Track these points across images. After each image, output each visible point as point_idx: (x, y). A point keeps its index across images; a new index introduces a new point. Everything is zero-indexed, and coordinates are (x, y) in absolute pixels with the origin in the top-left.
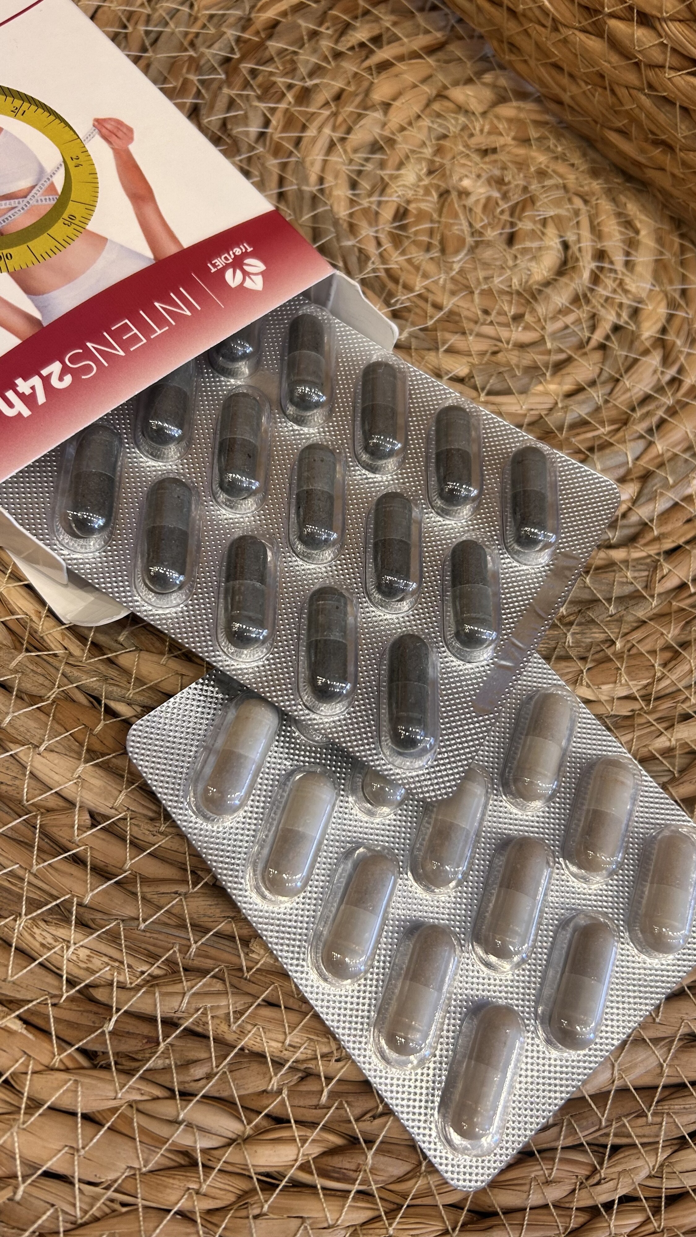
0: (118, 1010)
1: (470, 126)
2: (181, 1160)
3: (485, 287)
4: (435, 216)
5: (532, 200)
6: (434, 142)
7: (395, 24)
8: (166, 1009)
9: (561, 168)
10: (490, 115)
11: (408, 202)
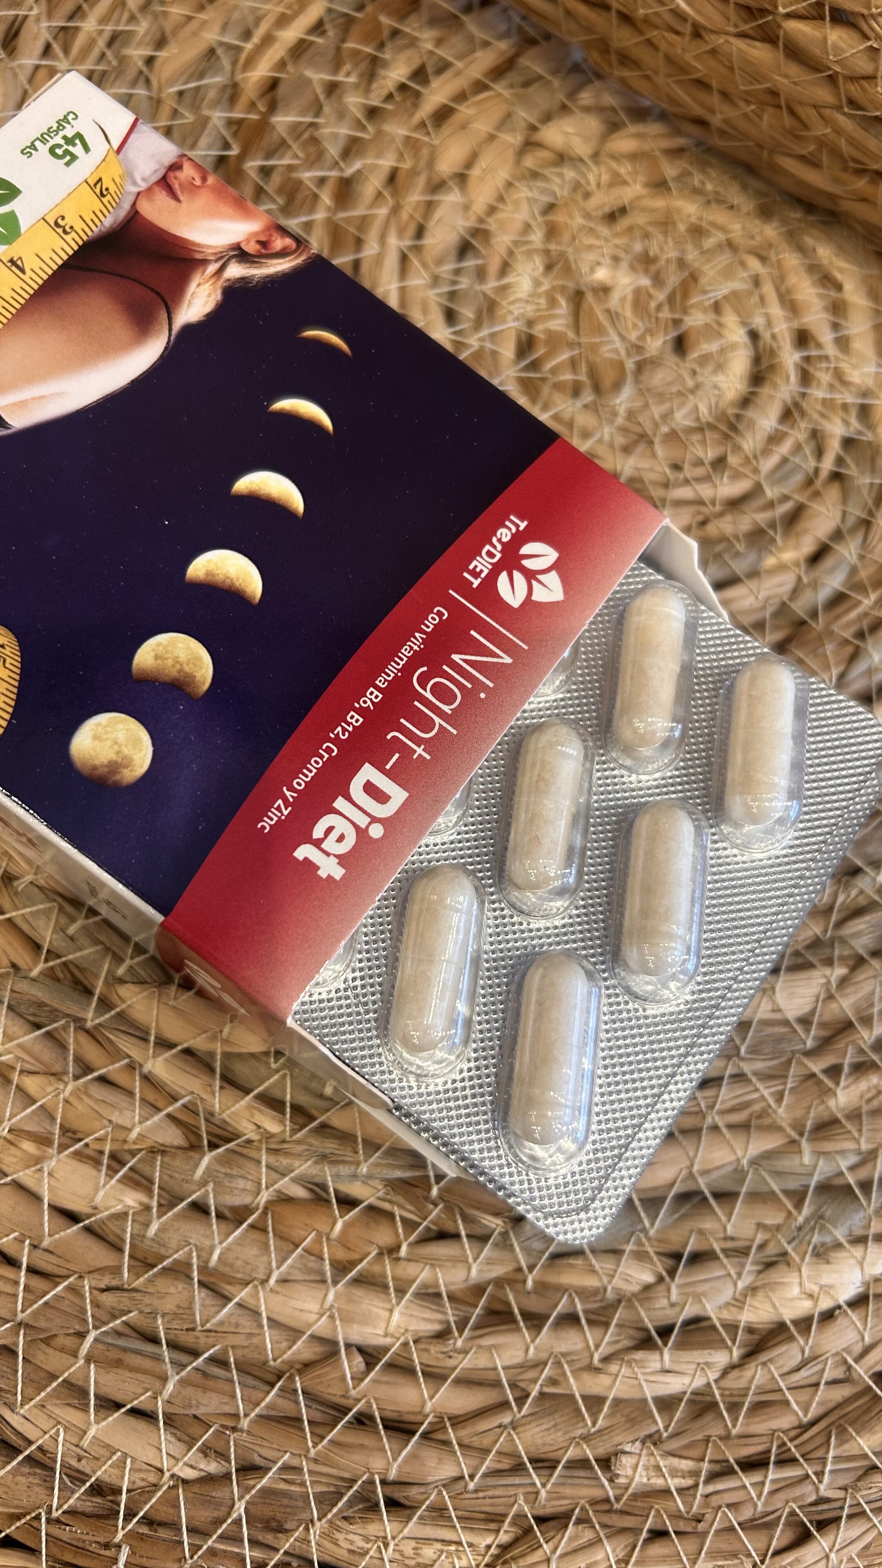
1: (583, 182)
3: (665, 429)
4: (571, 335)
5: (694, 277)
6: (540, 219)
7: (439, 42)
9: (719, 216)
10: (604, 158)
11: (530, 323)
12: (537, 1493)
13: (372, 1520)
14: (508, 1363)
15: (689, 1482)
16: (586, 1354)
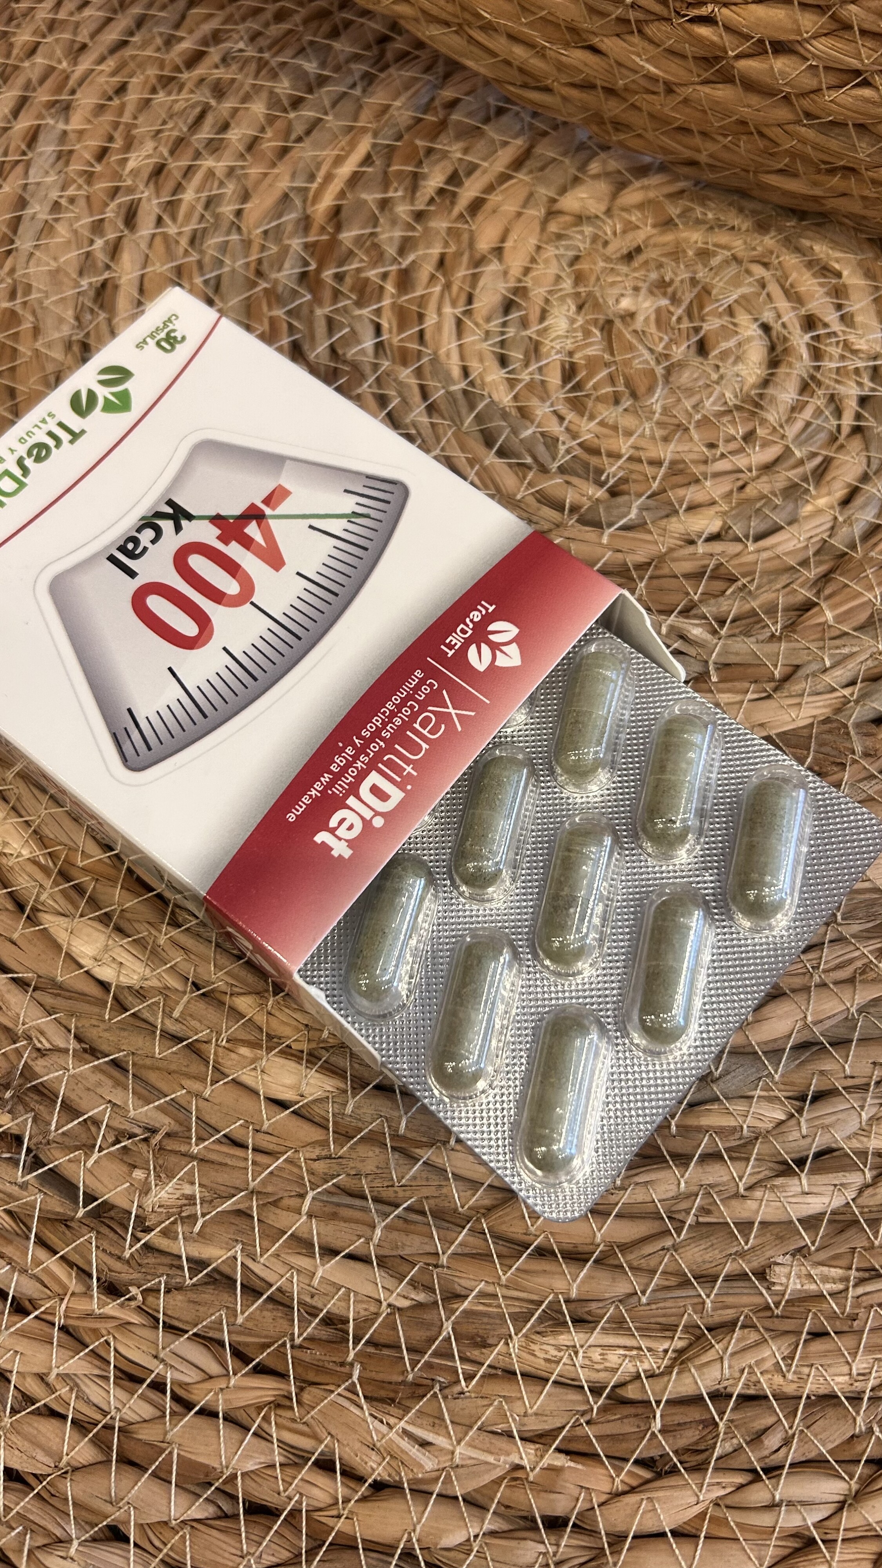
0: (658, 1403)
1: (600, 233)
2: (795, 1544)
3: (698, 417)
4: (607, 357)
5: (706, 291)
6: (568, 270)
7: (466, 151)
8: (709, 1383)
9: (723, 238)
10: (616, 212)
11: (571, 354)
12: (704, 1303)
13: (562, 1333)
14: (664, 1197)
15: (841, 1287)
16: (733, 1184)
